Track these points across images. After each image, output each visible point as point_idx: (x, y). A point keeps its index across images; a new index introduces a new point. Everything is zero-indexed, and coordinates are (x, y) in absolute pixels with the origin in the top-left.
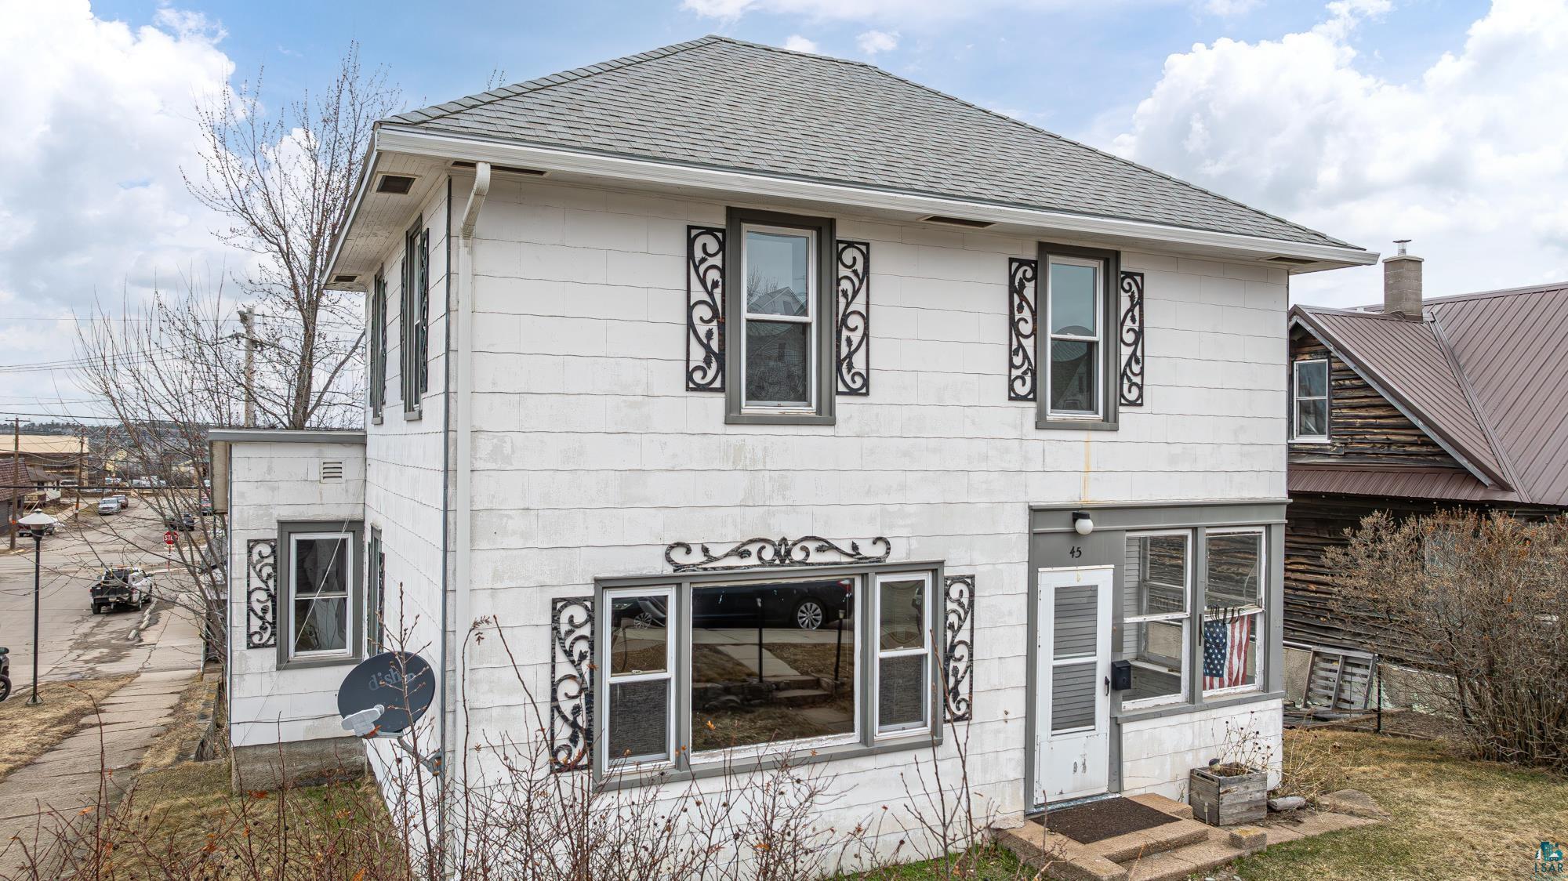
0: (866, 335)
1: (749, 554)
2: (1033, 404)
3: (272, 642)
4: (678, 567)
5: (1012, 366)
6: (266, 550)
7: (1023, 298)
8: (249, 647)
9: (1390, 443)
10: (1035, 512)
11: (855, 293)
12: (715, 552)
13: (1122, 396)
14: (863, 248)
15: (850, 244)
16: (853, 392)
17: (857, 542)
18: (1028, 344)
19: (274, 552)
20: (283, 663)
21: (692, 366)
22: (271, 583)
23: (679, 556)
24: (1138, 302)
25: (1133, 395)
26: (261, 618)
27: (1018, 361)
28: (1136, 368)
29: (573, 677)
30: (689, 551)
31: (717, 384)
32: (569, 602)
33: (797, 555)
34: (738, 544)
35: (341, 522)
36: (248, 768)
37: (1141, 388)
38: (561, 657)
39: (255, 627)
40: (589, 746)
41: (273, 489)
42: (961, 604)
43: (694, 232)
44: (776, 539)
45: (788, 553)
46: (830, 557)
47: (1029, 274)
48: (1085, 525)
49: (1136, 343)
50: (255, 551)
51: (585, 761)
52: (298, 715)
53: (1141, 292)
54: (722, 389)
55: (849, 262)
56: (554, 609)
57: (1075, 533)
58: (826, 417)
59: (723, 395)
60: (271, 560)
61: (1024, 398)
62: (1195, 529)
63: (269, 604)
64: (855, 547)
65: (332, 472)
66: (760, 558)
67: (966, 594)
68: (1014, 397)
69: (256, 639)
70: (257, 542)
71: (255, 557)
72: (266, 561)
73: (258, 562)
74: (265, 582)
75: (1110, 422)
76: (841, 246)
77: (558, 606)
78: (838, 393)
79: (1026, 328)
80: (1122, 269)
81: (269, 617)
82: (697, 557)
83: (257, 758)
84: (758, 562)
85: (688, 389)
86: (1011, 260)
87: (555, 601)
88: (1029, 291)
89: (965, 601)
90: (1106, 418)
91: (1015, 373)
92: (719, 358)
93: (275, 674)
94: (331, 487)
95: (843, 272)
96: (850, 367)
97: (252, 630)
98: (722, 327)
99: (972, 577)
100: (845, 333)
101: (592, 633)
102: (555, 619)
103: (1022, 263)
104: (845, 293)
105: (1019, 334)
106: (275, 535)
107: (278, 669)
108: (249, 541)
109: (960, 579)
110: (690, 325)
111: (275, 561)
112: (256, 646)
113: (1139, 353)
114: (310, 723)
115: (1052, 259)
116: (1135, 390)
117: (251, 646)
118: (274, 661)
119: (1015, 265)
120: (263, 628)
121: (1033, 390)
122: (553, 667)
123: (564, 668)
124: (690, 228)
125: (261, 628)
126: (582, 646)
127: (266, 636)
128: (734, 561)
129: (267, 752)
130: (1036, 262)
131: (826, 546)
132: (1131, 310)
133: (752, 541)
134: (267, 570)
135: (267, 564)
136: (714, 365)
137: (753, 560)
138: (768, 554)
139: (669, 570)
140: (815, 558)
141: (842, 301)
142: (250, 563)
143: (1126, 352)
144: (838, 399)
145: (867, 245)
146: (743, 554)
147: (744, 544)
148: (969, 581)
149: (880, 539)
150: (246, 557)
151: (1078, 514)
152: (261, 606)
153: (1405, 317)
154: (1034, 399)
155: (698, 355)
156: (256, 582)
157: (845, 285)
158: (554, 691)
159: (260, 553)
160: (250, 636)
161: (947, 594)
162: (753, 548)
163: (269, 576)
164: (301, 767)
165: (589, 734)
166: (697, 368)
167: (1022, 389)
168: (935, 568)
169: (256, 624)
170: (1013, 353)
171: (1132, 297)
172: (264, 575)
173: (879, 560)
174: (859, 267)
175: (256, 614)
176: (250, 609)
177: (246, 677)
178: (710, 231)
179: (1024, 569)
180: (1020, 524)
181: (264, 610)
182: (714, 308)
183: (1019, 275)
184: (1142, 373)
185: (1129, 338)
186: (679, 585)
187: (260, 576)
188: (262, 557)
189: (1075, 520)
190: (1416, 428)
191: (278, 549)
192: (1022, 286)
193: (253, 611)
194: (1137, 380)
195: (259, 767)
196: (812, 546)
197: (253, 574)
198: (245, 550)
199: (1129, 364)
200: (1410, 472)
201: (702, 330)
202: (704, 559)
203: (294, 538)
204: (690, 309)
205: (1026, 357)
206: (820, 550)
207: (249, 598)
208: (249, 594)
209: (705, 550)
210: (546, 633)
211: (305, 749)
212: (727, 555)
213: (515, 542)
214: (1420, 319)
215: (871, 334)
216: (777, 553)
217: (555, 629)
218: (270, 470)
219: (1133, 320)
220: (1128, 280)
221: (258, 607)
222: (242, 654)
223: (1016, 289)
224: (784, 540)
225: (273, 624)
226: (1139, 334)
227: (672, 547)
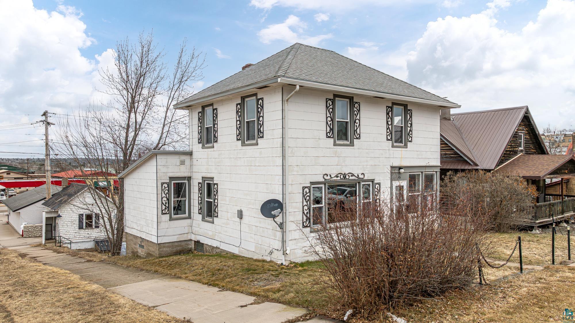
0: (359, 125)
1: (338, 176)
2: (391, 141)
3: (168, 212)
4: (325, 180)
5: (387, 132)
6: (166, 186)
7: (389, 116)
8: (162, 214)
9: (446, 154)
10: (392, 167)
11: (358, 114)
12: (332, 176)
13: (408, 140)
14: (359, 104)
15: (356, 103)
16: (357, 138)
17: (359, 174)
18: (390, 127)
19: (168, 186)
20: (171, 219)
21: (327, 132)
22: (167, 195)
23: (325, 177)
24: (411, 117)
25: (410, 140)
26: (165, 206)
27: (388, 131)
28: (411, 133)
29: (306, 205)
30: (327, 176)
31: (332, 136)
32: (306, 187)
33: (347, 177)
34: (336, 175)
35: (186, 177)
36: (162, 250)
37: (412, 137)
38: (304, 201)
39: (163, 208)
40: (310, 222)
41: (168, 168)
42: (378, 189)
43: (327, 100)
44: (343, 173)
45: (346, 176)
46: (353, 178)
47: (390, 110)
48: (402, 171)
49: (411, 127)
50: (163, 186)
51: (309, 225)
52: (175, 234)
53: (411, 114)
54: (333, 137)
55: (356, 107)
56: (303, 189)
57: (399, 173)
58: (352, 144)
59: (333, 139)
60: (167, 189)
61: (389, 140)
62: (422, 172)
63: (167, 201)
64: (358, 175)
65: (183, 163)
66: (340, 178)
67: (379, 187)
68: (388, 140)
69: (164, 212)
70: (164, 183)
71: (163, 188)
72: (166, 189)
73: (164, 189)
74: (166, 195)
75: (406, 146)
76: (355, 103)
77: (304, 188)
78: (355, 139)
79: (390, 123)
80: (408, 109)
81: (167, 205)
82: (329, 177)
83: (164, 247)
84: (340, 179)
85: (327, 137)
86: (387, 107)
87: (303, 187)
88: (390, 114)
89: (379, 189)
90: (405, 145)
91: (388, 134)
92: (332, 130)
93: (169, 222)
94: (182, 167)
95: (355, 109)
96: (357, 132)
97: (163, 209)
98: (333, 122)
99: (380, 183)
100: (356, 124)
101: (310, 195)
102: (303, 191)
103: (389, 107)
104: (355, 114)
105: (389, 125)
106: (168, 181)
107: (170, 220)
108: (162, 183)
109: (378, 184)
110: (327, 123)
111: (169, 189)
112: (164, 214)
113: (411, 129)
114: (178, 236)
115: (394, 106)
116: (410, 138)
117: (163, 214)
118: (169, 218)
119: (387, 108)
120: (166, 208)
121: (391, 138)
122: (303, 203)
123: (305, 203)
124: (326, 99)
125: (165, 208)
126: (308, 198)
127: (166, 211)
128: (335, 178)
129: (167, 245)
130: (391, 107)
131: (353, 175)
132: (410, 119)
133: (339, 174)
134: (166, 191)
135: (166, 190)
136: (331, 132)
137: (339, 178)
138: (342, 177)
139: (323, 180)
140: (351, 178)
141: (355, 116)
142: (162, 190)
143: (409, 129)
144: (355, 140)
145: (359, 103)
146: (337, 177)
147: (338, 174)
148: (379, 184)
149: (363, 173)
150: (161, 188)
151: (400, 168)
152: (165, 202)
153: (446, 119)
154: (391, 140)
155: (328, 129)
156: (164, 195)
157: (356, 112)
158: (303, 208)
159: (165, 187)
160: (162, 211)
161: (375, 187)
162: (339, 175)
163: (167, 193)
164: (175, 249)
165: (309, 219)
166: (328, 132)
167: (389, 138)
168: (372, 181)
169: (164, 207)
170: (387, 129)
171: (410, 115)
172: (166, 193)
173: (363, 178)
174: (358, 108)
175: (164, 204)
176: (162, 203)
177: (161, 223)
178: (330, 100)
179: (389, 181)
180: (389, 170)
181: (166, 203)
182: (331, 117)
183: (388, 110)
184: (412, 134)
185: (409, 125)
186: (325, 184)
187: (165, 193)
188: (165, 188)
189: (399, 170)
190: (454, 150)
191: (169, 185)
192: (389, 113)
193: (163, 203)
194: (411, 136)
195: (164, 249)
196: (350, 175)
197: (163, 193)
198: (161, 186)
199: (409, 132)
200: (452, 162)
201: (329, 123)
202: (330, 178)
203: (173, 182)
204: (327, 118)
205: (390, 130)
206: (352, 176)
207: (162, 200)
208: (162, 198)
209: (330, 176)
210: (301, 195)
211: (176, 244)
212: (334, 177)
213: (295, 173)
214: (450, 120)
215: (360, 124)
216: (343, 176)
217: (303, 194)
218: (167, 162)
219: (410, 121)
220: (409, 111)
221: (164, 202)
222: (160, 216)
223: (388, 114)
224: (345, 173)
225: (168, 207)
226: (411, 124)
227: (324, 175)
